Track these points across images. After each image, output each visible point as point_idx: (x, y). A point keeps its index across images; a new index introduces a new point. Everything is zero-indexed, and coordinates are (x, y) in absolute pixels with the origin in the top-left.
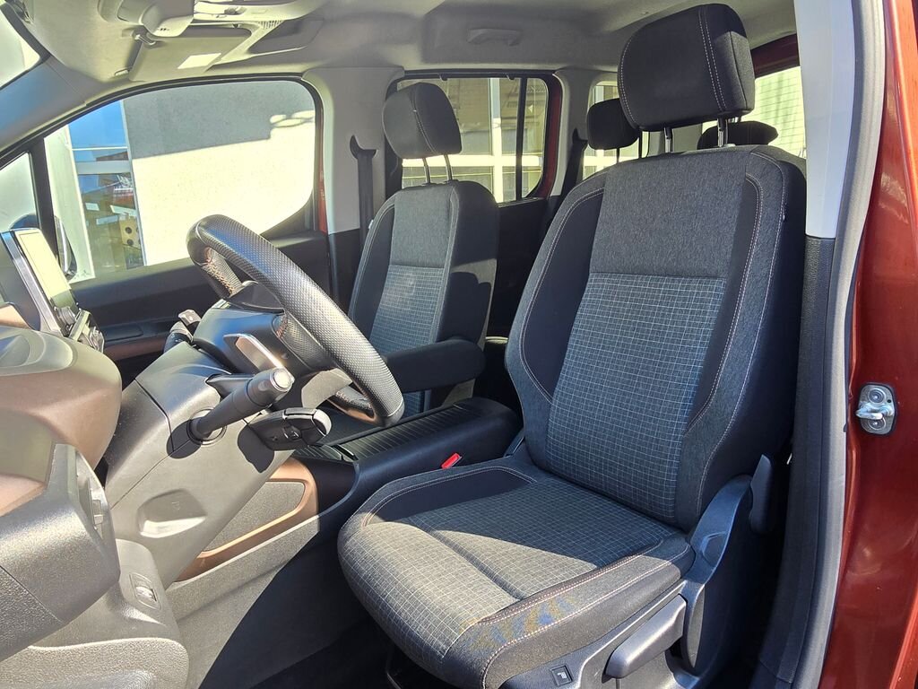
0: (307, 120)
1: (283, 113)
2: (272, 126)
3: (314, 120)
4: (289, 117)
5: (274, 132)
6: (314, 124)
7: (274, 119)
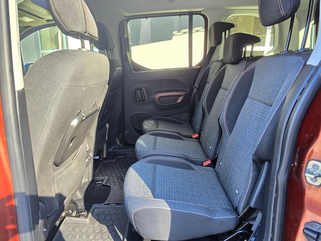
0: (185, 33)
1: (177, 31)
2: (173, 35)
3: (188, 32)
4: (179, 32)
5: (174, 37)
6: (188, 34)
7: (174, 33)
